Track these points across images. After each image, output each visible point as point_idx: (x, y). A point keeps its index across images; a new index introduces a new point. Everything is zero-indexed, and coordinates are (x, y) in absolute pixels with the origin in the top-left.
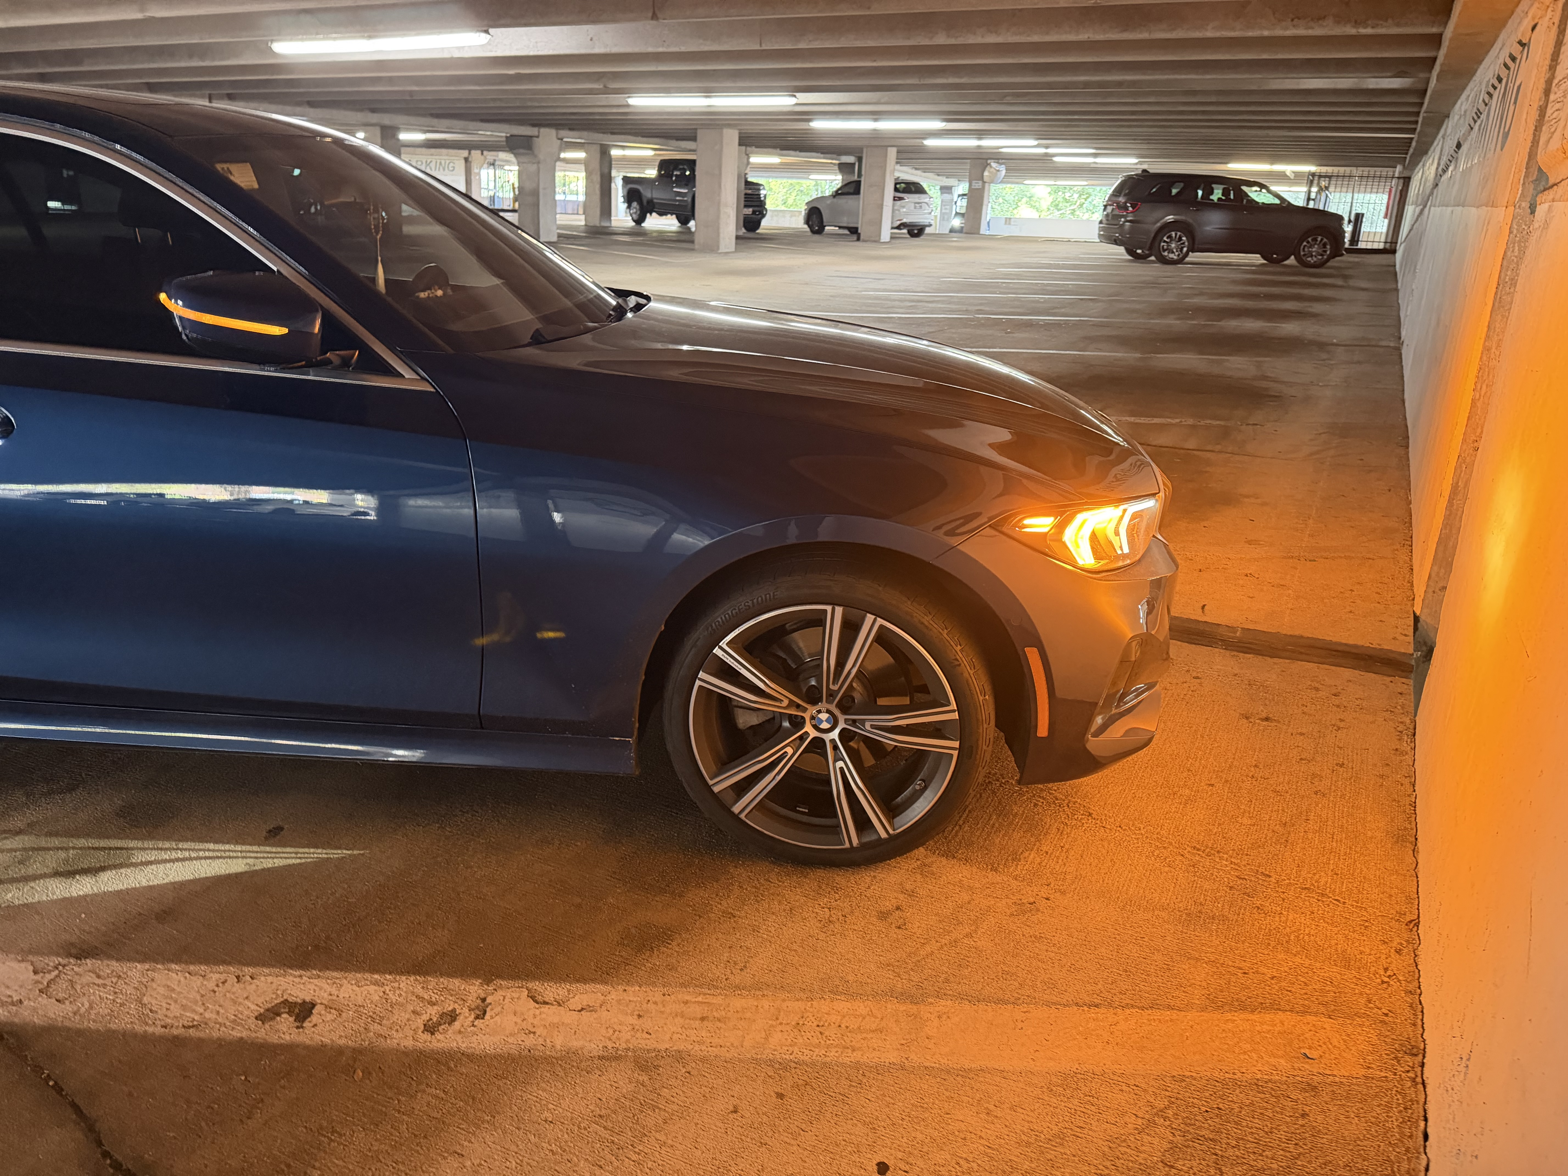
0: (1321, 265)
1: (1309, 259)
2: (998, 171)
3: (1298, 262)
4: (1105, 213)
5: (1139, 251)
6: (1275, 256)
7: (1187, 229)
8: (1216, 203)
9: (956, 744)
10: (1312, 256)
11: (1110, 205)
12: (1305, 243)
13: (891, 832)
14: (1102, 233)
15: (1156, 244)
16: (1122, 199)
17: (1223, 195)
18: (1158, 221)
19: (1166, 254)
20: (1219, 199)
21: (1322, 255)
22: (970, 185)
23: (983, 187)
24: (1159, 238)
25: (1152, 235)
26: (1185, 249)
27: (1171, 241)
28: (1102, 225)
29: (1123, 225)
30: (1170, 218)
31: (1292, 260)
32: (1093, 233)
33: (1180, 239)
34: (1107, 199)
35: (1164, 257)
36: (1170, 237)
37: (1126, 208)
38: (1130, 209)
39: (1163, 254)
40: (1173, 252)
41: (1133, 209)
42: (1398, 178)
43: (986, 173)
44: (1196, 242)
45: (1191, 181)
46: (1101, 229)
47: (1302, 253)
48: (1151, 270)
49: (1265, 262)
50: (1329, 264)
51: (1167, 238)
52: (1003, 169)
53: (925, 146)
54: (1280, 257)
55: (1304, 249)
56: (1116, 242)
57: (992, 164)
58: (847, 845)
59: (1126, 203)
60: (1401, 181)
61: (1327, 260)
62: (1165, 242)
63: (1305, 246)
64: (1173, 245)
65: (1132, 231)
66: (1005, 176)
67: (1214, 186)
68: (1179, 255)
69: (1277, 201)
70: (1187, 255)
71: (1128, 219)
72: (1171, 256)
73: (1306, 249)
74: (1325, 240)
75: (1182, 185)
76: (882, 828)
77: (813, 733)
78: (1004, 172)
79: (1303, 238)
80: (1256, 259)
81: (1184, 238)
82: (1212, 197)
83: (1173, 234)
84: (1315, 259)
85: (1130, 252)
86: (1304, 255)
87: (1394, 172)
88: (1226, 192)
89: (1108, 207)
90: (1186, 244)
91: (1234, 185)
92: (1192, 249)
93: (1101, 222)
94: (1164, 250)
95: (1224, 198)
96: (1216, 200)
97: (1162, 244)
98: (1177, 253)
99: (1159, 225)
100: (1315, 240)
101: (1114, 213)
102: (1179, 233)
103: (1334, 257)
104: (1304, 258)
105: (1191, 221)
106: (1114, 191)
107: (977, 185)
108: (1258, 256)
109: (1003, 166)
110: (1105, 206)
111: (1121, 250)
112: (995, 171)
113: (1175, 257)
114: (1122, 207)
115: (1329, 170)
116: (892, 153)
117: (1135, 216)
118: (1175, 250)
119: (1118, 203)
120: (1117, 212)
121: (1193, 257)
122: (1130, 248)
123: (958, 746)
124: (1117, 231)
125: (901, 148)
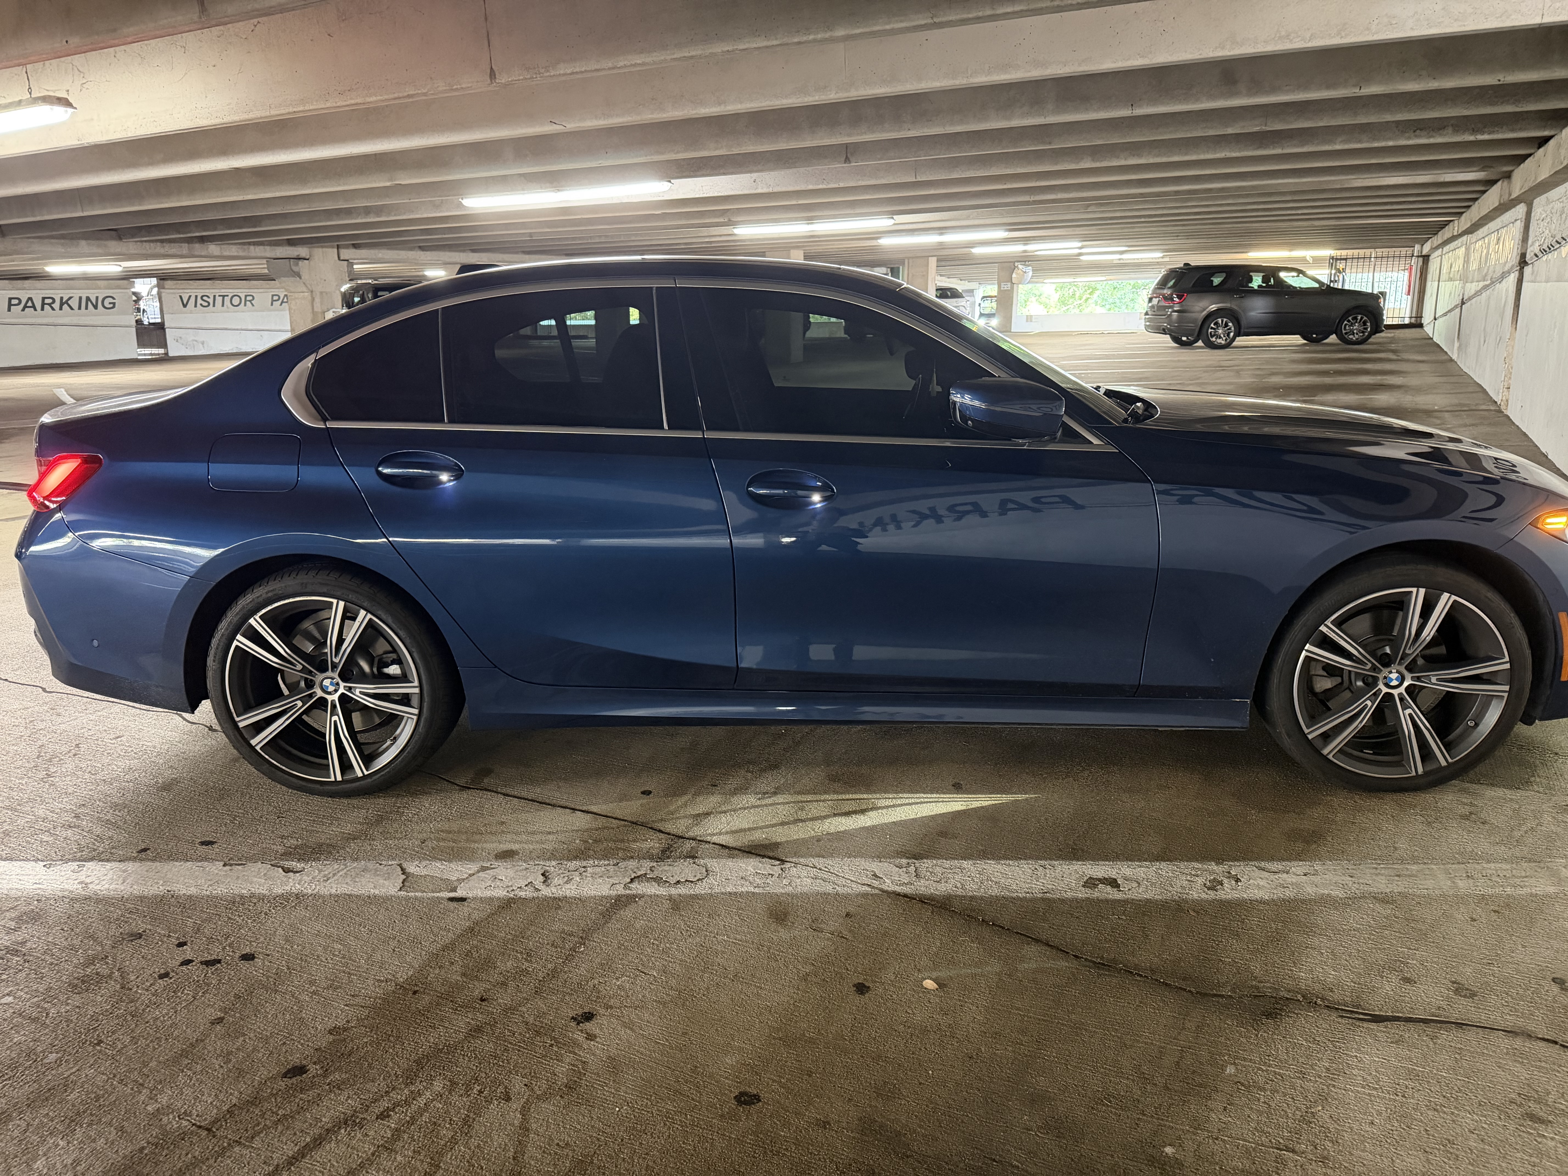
0: (1363, 341)
1: (1351, 337)
2: (1025, 272)
3: (1340, 340)
4: (1150, 305)
5: (1184, 339)
6: (1314, 336)
7: (1233, 316)
8: (1256, 290)
9: (1507, 688)
10: (1353, 334)
11: (1156, 297)
12: (1346, 322)
13: (1450, 760)
14: (1148, 323)
15: (1204, 331)
16: (1167, 292)
17: (1263, 282)
18: (1204, 310)
19: (1214, 339)
20: (1259, 286)
21: (1363, 332)
22: (999, 287)
23: (1012, 288)
24: (1206, 326)
25: (1200, 323)
26: (1232, 334)
27: (1218, 327)
28: (1147, 317)
29: (1170, 315)
30: (1213, 307)
31: (1333, 338)
32: (1138, 324)
33: (1226, 325)
34: (1150, 293)
35: (1212, 342)
36: (1216, 324)
37: (1172, 299)
38: (1176, 299)
39: (1211, 339)
40: (1220, 338)
41: (1180, 299)
42: (1418, 256)
43: (1014, 275)
44: (1243, 327)
45: (1229, 271)
46: (1146, 320)
47: (1344, 332)
48: (1200, 355)
49: (1305, 342)
50: (1371, 340)
51: (1214, 325)
52: (1029, 270)
53: (972, 253)
54: (1320, 336)
55: (1345, 327)
56: (1164, 331)
57: (1019, 266)
58: (1414, 774)
59: (1172, 295)
60: (1421, 259)
61: (1369, 337)
62: (1212, 328)
63: (1346, 325)
64: (1220, 331)
65: (1180, 320)
66: (1032, 276)
67: (1251, 274)
68: (1226, 340)
69: (1317, 285)
70: (1233, 340)
71: (1175, 309)
72: (1219, 341)
73: (1347, 328)
74: (1365, 318)
75: (1224, 275)
76: (1442, 758)
77: (1385, 690)
78: (1031, 274)
79: (1344, 316)
80: (1297, 339)
81: (1230, 324)
82: (1250, 285)
83: (1220, 320)
84: (1357, 336)
85: (1176, 340)
86: (1346, 333)
87: (1413, 251)
88: (1265, 280)
89: (1154, 299)
90: (1233, 329)
91: (1270, 273)
92: (1238, 334)
93: (1147, 314)
94: (1212, 337)
95: (1264, 285)
96: (1256, 288)
97: (1210, 330)
98: (1224, 338)
99: (1205, 313)
100: (1355, 318)
101: (1160, 304)
102: (1225, 320)
103: (1374, 334)
104: (1346, 336)
105: (1235, 308)
106: (1158, 284)
107: (1007, 286)
108: (1298, 336)
109: (1030, 268)
110: (1150, 300)
111: (1167, 338)
112: (1022, 273)
113: (1223, 342)
114: (1168, 299)
115: (1344, 253)
116: (933, 261)
117: (1181, 306)
118: (1222, 336)
119: (1163, 295)
120: (1163, 303)
121: (1240, 341)
122: (1176, 335)
123: (1508, 690)
124: (1166, 321)
125: (939, 258)
